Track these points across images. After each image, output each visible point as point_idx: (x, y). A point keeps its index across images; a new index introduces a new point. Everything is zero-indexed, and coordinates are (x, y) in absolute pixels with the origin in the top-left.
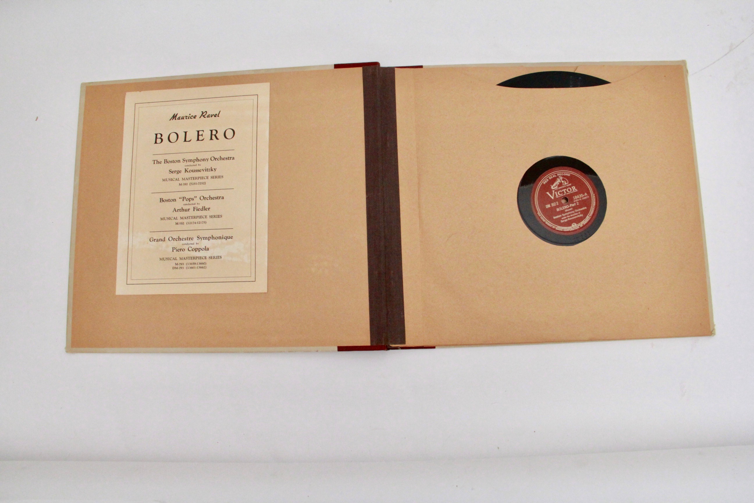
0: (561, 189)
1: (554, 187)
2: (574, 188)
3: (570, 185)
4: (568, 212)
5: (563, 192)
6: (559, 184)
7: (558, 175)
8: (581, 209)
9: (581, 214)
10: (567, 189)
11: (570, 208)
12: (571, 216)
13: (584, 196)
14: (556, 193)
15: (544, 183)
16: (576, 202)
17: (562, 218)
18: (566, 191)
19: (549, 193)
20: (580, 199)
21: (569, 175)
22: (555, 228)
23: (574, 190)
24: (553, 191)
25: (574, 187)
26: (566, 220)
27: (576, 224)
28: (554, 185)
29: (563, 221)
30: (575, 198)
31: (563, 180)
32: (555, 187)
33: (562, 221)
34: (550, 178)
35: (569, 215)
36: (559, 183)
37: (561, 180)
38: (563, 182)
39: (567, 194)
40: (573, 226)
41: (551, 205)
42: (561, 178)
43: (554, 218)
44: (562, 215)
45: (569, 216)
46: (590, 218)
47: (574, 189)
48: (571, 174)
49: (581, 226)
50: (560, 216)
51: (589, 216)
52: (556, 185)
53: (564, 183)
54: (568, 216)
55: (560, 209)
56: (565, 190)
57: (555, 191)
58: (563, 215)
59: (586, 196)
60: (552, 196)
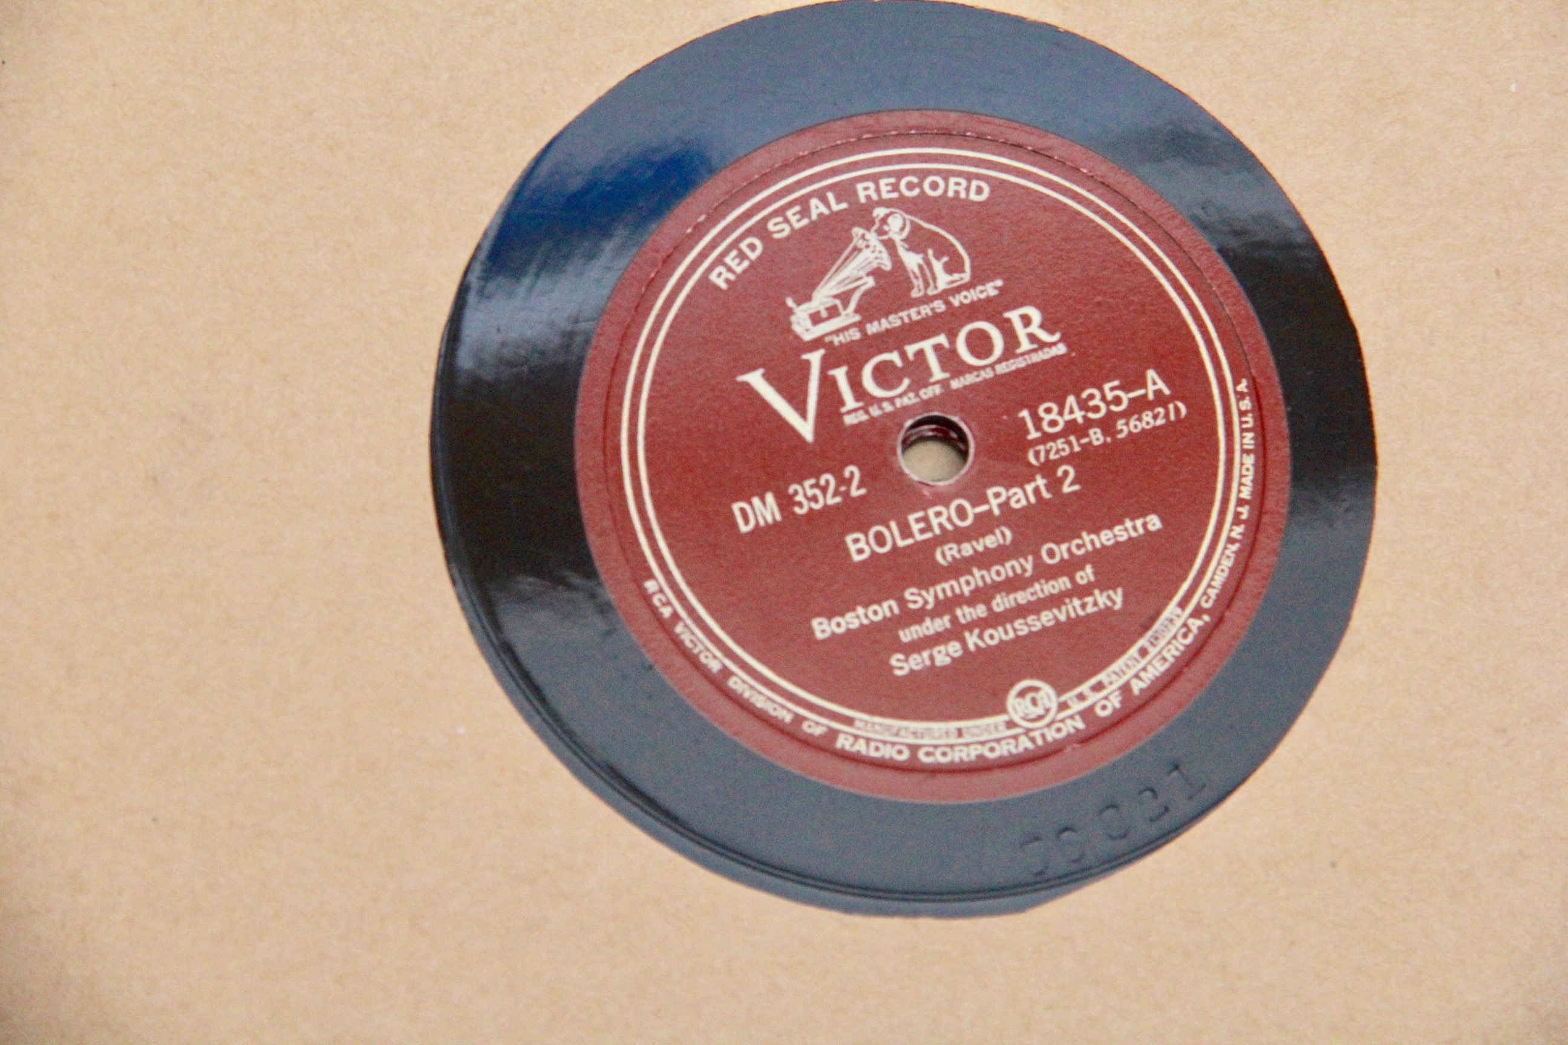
0: (896, 339)
1: (816, 319)
2: (1026, 321)
3: (990, 289)
4: (959, 568)
5: (917, 369)
6: (870, 282)
7: (864, 192)
8: (1106, 538)
9: (1103, 583)
10: (952, 336)
11: (984, 525)
12: (1001, 603)
13: (1138, 406)
14: (840, 374)
15: (720, 279)
16: (1048, 468)
17: (906, 636)
18: (948, 357)
19: (767, 377)
20: (1096, 437)
21: (979, 194)
22: (833, 734)
23: (1025, 345)
24: (815, 358)
25: (1035, 315)
26: (945, 655)
27: (1047, 693)
28: (823, 296)
29: (917, 662)
30: (1037, 421)
31: (917, 241)
32: (833, 312)
33: (901, 665)
34: (779, 229)
35: (982, 595)
36: (877, 273)
37: (890, 245)
38: (912, 261)
39: (955, 384)
40: (1016, 706)
41: (786, 502)
42: (897, 225)
43: (822, 628)
44: (902, 602)
45: (981, 611)
46: (1195, 624)
47: (1032, 338)
48: (997, 186)
49: (1108, 704)
50: (886, 609)
51: (1182, 605)
52: (845, 297)
53: (927, 274)
54: (965, 613)
55: (880, 540)
56: (937, 348)
57: (834, 356)
58: (914, 597)
59: (1160, 399)
60: (803, 413)
